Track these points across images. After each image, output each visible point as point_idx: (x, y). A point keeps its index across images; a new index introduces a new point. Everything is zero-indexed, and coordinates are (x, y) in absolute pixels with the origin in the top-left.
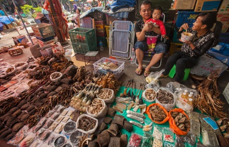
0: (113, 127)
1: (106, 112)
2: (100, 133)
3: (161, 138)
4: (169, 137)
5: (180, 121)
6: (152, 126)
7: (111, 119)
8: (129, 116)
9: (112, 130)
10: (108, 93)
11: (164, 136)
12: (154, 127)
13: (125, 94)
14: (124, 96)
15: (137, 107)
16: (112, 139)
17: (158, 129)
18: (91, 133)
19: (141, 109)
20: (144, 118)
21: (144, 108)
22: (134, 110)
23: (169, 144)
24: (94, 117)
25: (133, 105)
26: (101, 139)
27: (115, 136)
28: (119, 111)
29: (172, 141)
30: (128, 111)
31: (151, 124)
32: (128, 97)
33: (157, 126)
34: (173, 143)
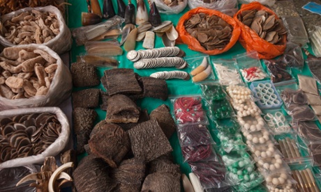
0: (117, 104)
1: (69, 80)
2: (88, 137)
3: (241, 80)
4: (254, 70)
5: (266, 28)
6: (208, 64)
7: (95, 92)
8: (140, 64)
9: (120, 114)
10: (41, 22)
11: (244, 74)
12: (215, 65)
13: (94, 10)
14: (97, 20)
15: (149, 36)
16: (133, 132)
17: (224, 64)
18: (59, 149)
19: (164, 36)
20: (182, 55)
21: (169, 31)
22: (144, 45)
23: (260, 83)
24: (40, 106)
25: (137, 34)
26: (104, 144)
27: (136, 124)
28: (104, 63)
29: (262, 75)
30: (131, 55)
31: (205, 60)
32: (110, 17)
33: (220, 60)
34: (265, 79)
